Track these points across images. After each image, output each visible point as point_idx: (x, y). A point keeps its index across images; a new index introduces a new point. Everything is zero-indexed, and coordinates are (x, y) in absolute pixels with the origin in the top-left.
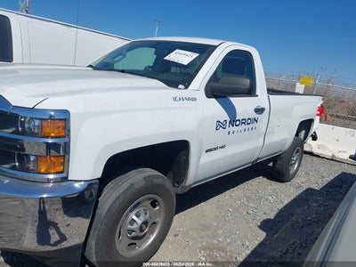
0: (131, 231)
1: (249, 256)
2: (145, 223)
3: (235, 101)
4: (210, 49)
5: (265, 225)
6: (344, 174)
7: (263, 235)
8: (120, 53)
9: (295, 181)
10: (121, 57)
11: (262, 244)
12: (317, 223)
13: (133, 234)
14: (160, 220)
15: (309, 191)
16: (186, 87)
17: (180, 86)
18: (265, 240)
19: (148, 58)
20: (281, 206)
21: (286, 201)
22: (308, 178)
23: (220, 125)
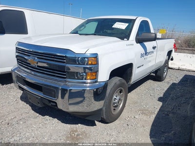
0: (114, 103)
1: (159, 112)
2: (120, 99)
3: (146, 44)
4: (132, 21)
5: (160, 99)
6: (186, 76)
7: (161, 104)
8: (82, 25)
9: (166, 80)
10: (83, 27)
11: (162, 107)
12: (182, 96)
13: (115, 104)
14: (123, 99)
15: (174, 84)
16: (128, 39)
17: (125, 39)
18: (163, 105)
19: (93, 26)
20: (164, 91)
21: (166, 89)
22: (171, 79)
23: (142, 55)
